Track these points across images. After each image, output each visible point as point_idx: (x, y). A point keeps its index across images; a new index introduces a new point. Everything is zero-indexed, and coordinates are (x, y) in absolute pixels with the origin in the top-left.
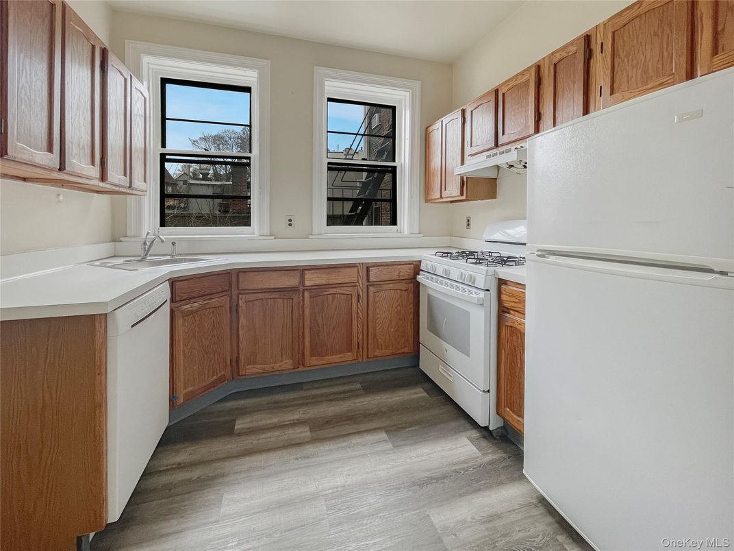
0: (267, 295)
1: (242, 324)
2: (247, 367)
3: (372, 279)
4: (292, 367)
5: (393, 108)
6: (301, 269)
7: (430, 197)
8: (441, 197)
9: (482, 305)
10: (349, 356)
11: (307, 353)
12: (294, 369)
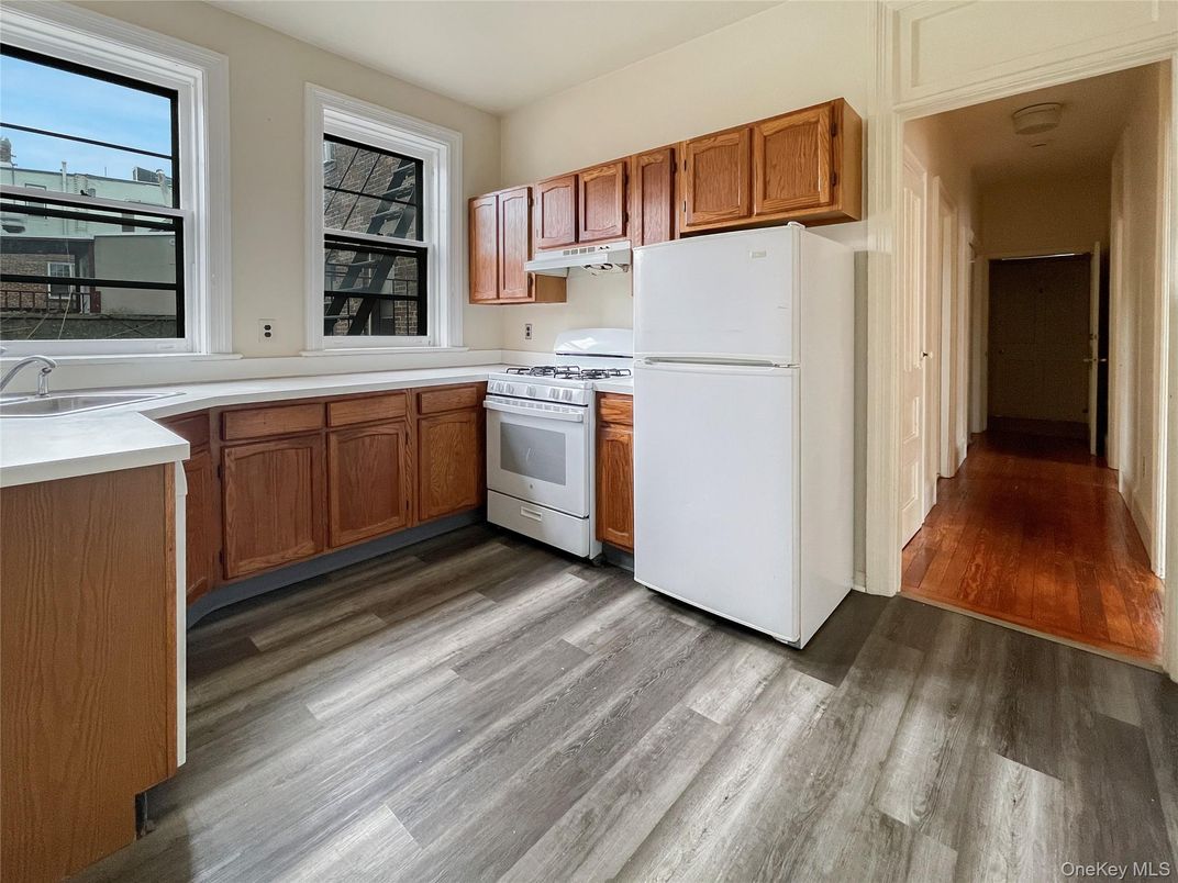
0: (272, 446)
1: (230, 495)
2: (241, 564)
3: (424, 410)
4: (312, 552)
5: (419, 163)
6: (323, 401)
7: (479, 296)
8: (498, 297)
9: (582, 422)
10: (395, 522)
11: (335, 527)
12: (316, 553)
